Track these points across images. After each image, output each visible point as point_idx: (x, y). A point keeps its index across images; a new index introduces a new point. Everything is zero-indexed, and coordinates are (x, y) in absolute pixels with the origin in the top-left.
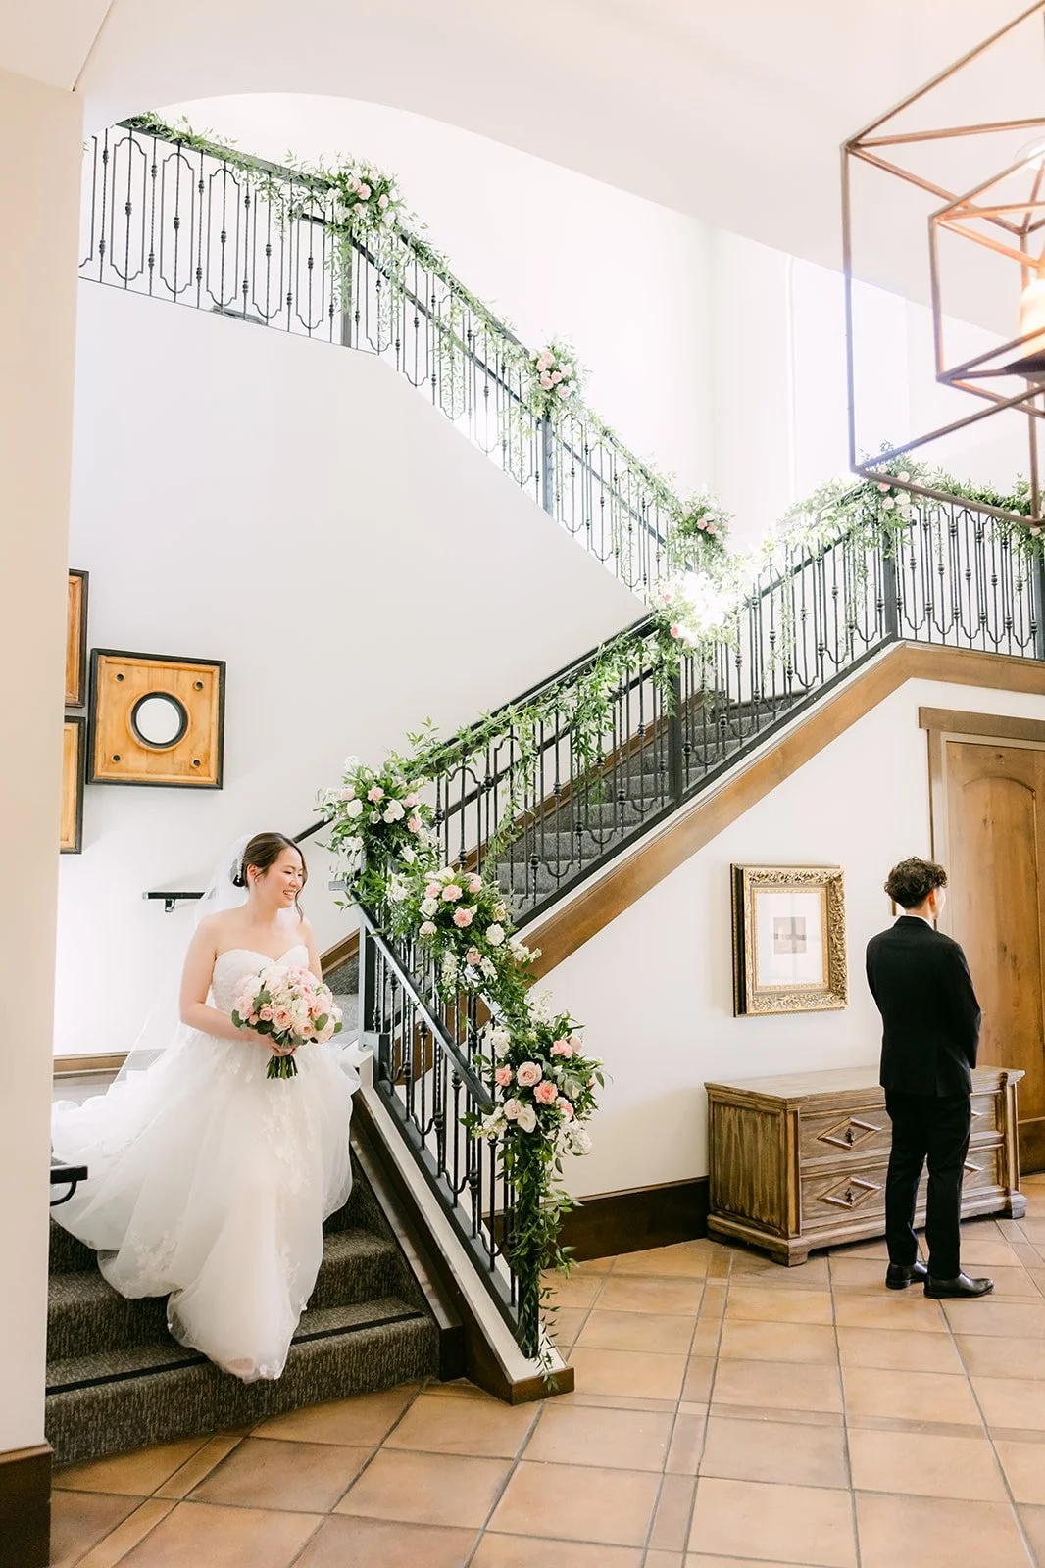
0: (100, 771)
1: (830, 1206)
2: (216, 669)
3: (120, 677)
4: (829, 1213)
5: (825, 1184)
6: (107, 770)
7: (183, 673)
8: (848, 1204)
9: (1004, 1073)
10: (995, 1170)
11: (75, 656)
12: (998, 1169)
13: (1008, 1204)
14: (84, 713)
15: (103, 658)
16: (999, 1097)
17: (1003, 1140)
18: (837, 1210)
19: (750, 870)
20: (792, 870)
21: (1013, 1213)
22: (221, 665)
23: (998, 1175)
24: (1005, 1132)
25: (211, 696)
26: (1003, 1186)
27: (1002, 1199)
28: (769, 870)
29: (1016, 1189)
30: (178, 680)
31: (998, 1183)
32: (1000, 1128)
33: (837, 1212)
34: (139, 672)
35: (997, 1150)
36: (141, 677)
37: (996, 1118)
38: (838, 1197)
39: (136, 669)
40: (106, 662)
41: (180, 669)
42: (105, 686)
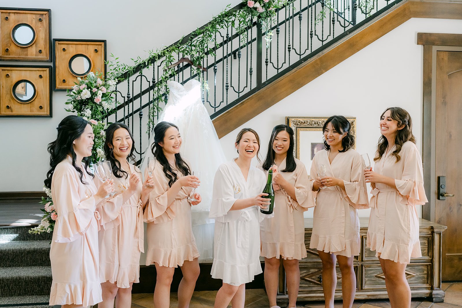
0: (59, 85)
1: (308, 282)
2: (103, 43)
3: (64, 50)
4: (307, 286)
5: (305, 271)
6: (61, 86)
7: (89, 46)
8: (319, 283)
9: (432, 227)
10: (426, 276)
11: (47, 42)
12: (428, 276)
13: (431, 294)
14: (51, 64)
15: (57, 42)
16: (430, 239)
17: (432, 261)
18: (312, 285)
19: (293, 119)
20: (320, 119)
21: (434, 299)
22: (104, 41)
23: (428, 279)
24: (433, 257)
25: (101, 55)
26: (430, 285)
27: (428, 291)
28: (306, 119)
29: (439, 287)
30: (88, 49)
31: (428, 283)
32: (430, 255)
33: (312, 286)
34: (72, 47)
35: (427, 266)
36: (72, 50)
37: (428, 249)
38: (313, 279)
39: (70, 45)
40: (59, 44)
41: (88, 45)
42: (59, 53)
